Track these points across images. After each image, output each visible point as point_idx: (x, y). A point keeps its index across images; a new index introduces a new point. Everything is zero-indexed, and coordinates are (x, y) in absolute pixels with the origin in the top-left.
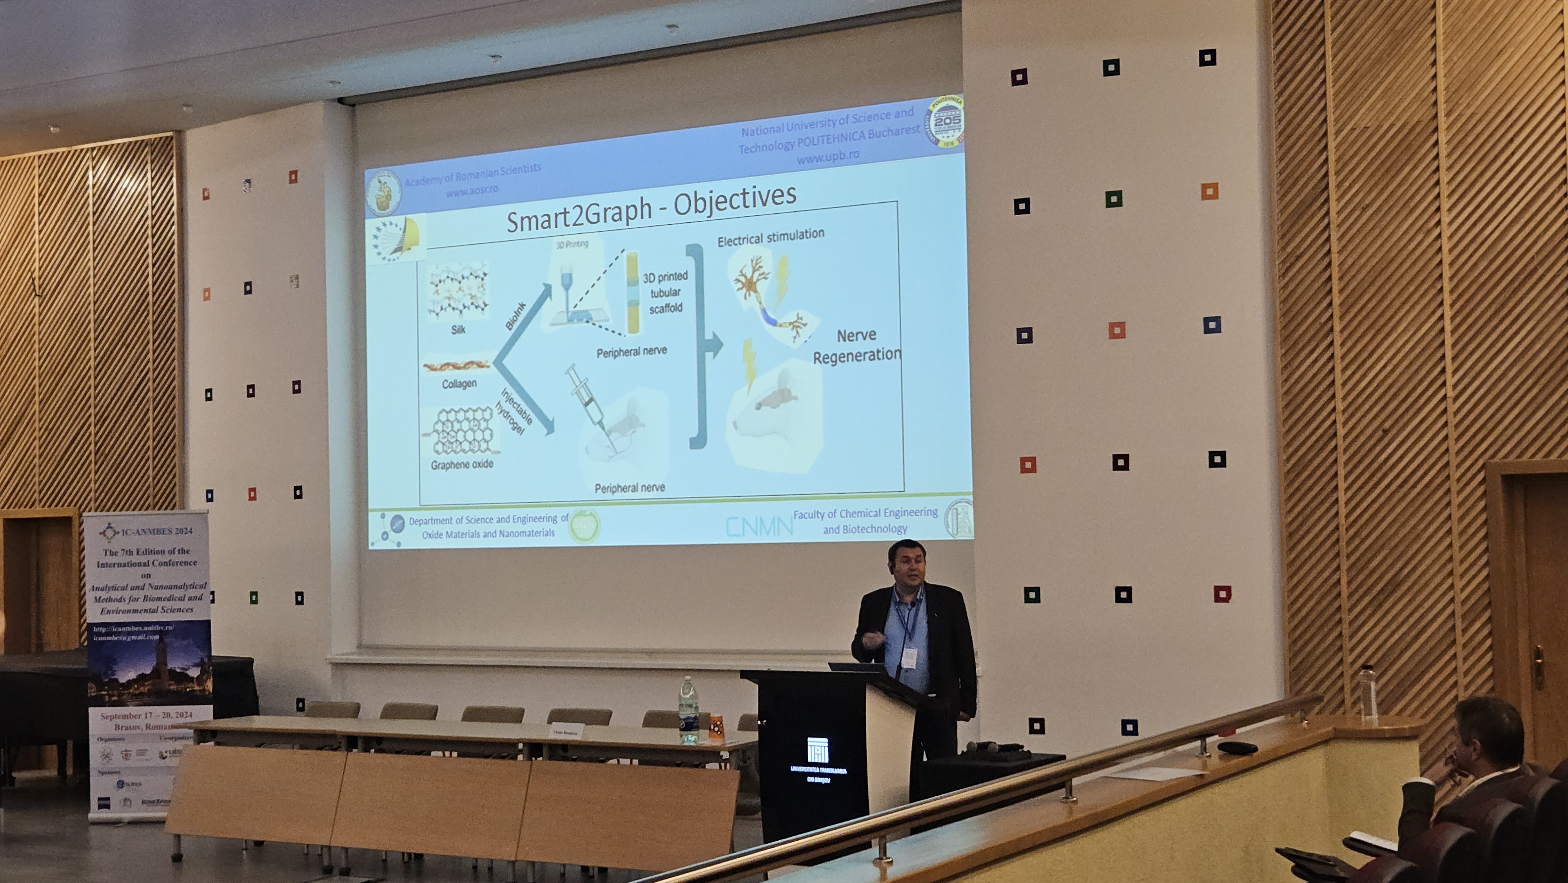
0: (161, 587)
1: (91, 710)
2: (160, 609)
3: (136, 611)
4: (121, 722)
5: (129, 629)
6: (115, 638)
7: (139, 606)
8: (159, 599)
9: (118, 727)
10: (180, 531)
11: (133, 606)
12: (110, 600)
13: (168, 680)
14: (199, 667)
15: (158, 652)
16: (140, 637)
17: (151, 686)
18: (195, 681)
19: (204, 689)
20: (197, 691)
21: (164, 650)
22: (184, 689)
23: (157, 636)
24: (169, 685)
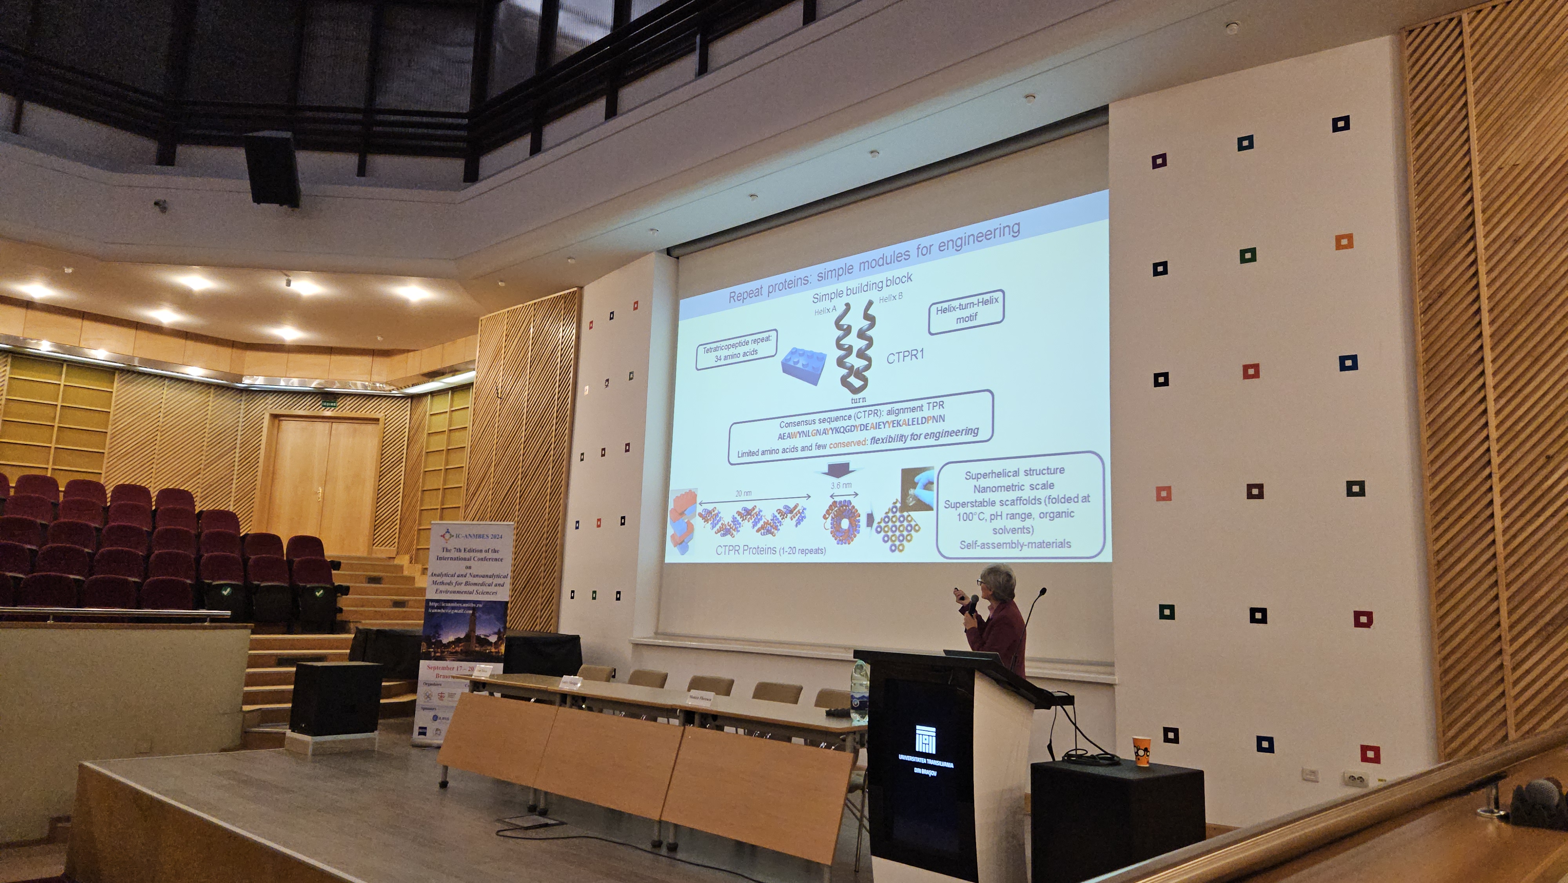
1: (421, 661)
2: (475, 592)
3: (459, 592)
4: (441, 672)
5: (453, 605)
6: (443, 611)
7: (463, 588)
8: (475, 584)
9: (438, 676)
10: (494, 537)
11: (457, 588)
12: (442, 583)
13: (475, 643)
14: (497, 635)
15: (471, 622)
16: (460, 611)
17: (463, 647)
18: (493, 645)
19: (498, 651)
20: (494, 653)
21: (475, 621)
22: (485, 650)
23: (471, 611)
24: (475, 647)
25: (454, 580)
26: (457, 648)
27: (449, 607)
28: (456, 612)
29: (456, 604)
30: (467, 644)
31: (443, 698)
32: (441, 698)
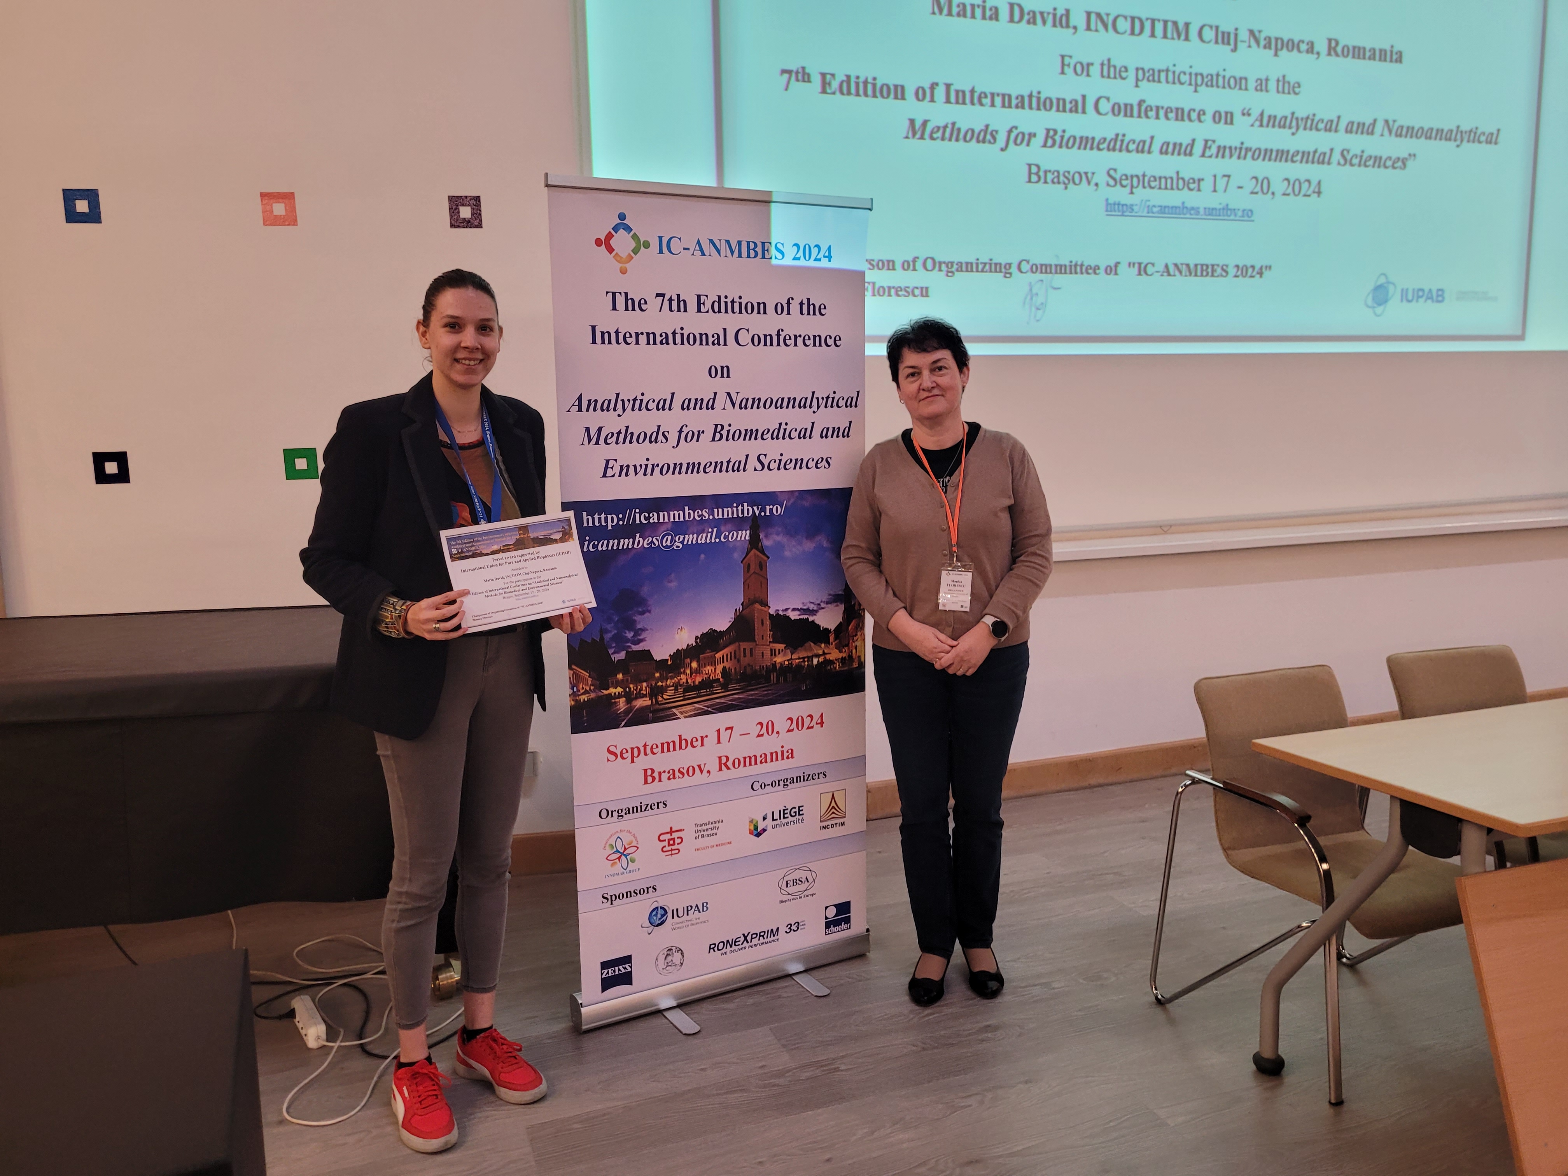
0: (757, 403)
2: (753, 462)
3: (693, 467)
4: (661, 762)
6: (641, 542)
8: (751, 434)
13: (770, 642)
14: (841, 603)
15: (748, 572)
16: (705, 535)
17: (731, 659)
18: (832, 637)
19: (849, 656)
20: (835, 663)
21: (762, 566)
22: (806, 660)
23: (744, 532)
24: (772, 655)
25: (671, 421)
26: (709, 669)
27: (664, 528)
28: (690, 543)
29: (689, 514)
30: (745, 650)
31: (678, 844)
32: (670, 848)
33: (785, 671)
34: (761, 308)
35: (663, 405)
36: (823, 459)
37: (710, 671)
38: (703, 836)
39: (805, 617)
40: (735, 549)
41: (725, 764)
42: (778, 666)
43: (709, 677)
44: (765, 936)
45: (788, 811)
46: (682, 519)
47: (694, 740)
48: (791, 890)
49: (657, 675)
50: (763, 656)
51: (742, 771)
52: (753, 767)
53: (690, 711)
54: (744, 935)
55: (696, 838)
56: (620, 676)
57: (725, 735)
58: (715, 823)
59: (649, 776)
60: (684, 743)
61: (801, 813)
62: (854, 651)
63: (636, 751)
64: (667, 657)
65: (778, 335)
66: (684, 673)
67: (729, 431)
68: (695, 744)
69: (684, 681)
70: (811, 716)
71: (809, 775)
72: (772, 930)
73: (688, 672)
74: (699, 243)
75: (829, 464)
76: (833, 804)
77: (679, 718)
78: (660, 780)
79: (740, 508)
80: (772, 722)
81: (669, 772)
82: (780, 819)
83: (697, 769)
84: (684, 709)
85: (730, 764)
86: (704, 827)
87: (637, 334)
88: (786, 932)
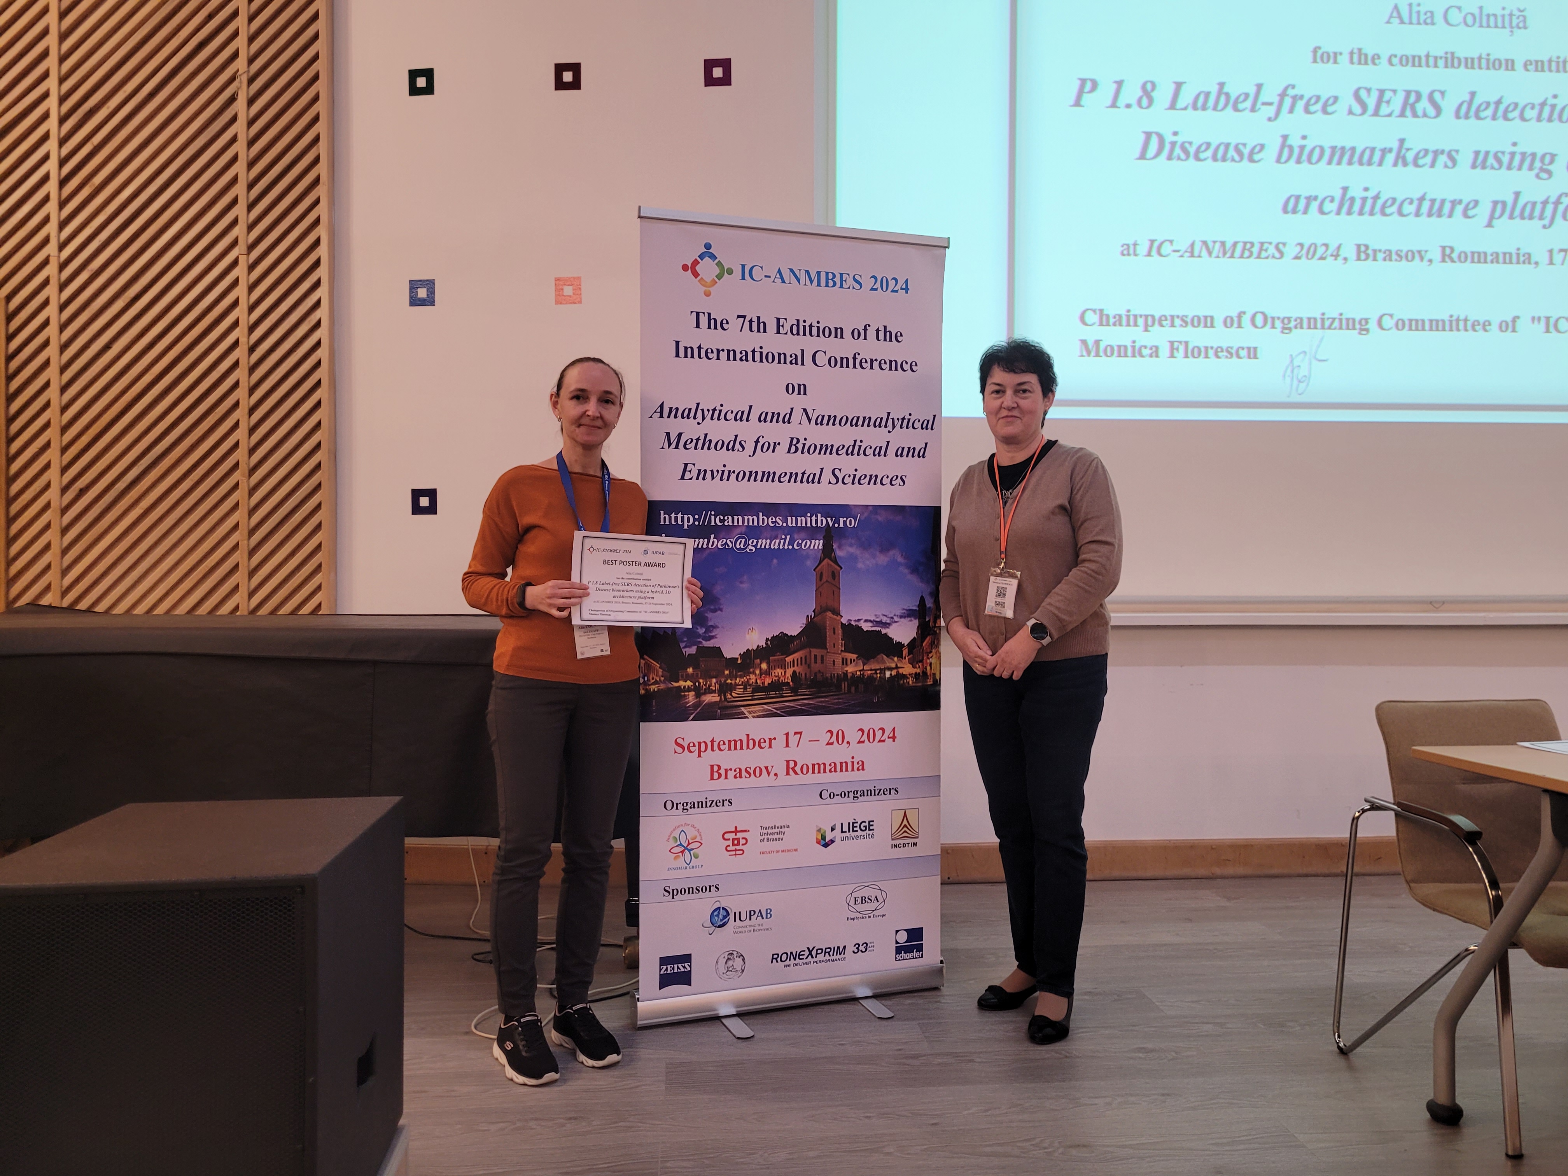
0: (832, 420)
2: (827, 476)
4: (728, 759)
5: (750, 521)
7: (780, 462)
8: (826, 449)
10: (882, 284)
11: (763, 462)
12: (705, 443)
13: (842, 651)
14: (915, 619)
15: (821, 580)
16: (778, 541)
17: (801, 664)
18: (905, 652)
19: (923, 672)
20: (908, 678)
21: (834, 575)
22: (878, 672)
23: (817, 541)
24: (843, 664)
25: (748, 431)
26: (779, 671)
27: (738, 531)
28: (763, 547)
29: (763, 519)
30: (816, 656)
31: (743, 845)
32: (734, 848)
33: (855, 681)
34: (838, 332)
35: (740, 417)
36: (897, 477)
37: (780, 674)
38: (768, 840)
39: (878, 629)
40: (807, 557)
41: (793, 769)
42: (849, 675)
43: (779, 680)
44: (831, 953)
45: (858, 825)
46: (756, 524)
47: (762, 741)
48: (860, 907)
49: (727, 672)
50: (834, 664)
51: (810, 778)
52: (822, 774)
53: (759, 711)
54: (808, 948)
55: (761, 841)
56: (690, 670)
57: (793, 740)
58: (781, 828)
59: (715, 772)
60: (751, 742)
61: (871, 828)
62: (928, 668)
63: (703, 745)
64: (737, 656)
65: (855, 358)
66: (754, 673)
67: (804, 445)
68: (763, 745)
69: (754, 681)
70: (883, 729)
71: (880, 790)
72: (838, 948)
73: (758, 672)
74: (779, 271)
75: (904, 483)
76: (905, 822)
77: (747, 717)
78: (726, 778)
79: (814, 518)
80: (843, 732)
81: (735, 771)
82: (849, 831)
83: (764, 770)
84: (752, 709)
85: (798, 769)
86: (770, 831)
87: (718, 351)
88: (854, 952)
